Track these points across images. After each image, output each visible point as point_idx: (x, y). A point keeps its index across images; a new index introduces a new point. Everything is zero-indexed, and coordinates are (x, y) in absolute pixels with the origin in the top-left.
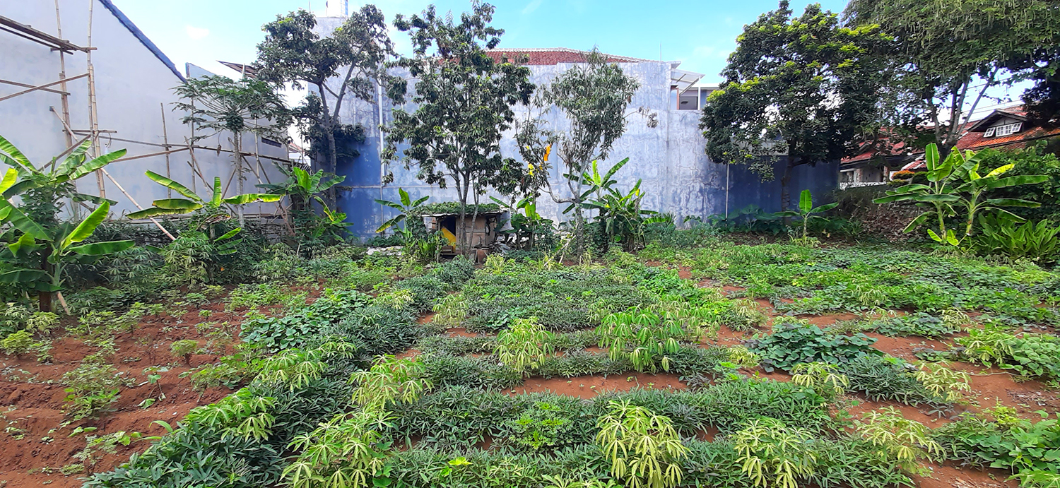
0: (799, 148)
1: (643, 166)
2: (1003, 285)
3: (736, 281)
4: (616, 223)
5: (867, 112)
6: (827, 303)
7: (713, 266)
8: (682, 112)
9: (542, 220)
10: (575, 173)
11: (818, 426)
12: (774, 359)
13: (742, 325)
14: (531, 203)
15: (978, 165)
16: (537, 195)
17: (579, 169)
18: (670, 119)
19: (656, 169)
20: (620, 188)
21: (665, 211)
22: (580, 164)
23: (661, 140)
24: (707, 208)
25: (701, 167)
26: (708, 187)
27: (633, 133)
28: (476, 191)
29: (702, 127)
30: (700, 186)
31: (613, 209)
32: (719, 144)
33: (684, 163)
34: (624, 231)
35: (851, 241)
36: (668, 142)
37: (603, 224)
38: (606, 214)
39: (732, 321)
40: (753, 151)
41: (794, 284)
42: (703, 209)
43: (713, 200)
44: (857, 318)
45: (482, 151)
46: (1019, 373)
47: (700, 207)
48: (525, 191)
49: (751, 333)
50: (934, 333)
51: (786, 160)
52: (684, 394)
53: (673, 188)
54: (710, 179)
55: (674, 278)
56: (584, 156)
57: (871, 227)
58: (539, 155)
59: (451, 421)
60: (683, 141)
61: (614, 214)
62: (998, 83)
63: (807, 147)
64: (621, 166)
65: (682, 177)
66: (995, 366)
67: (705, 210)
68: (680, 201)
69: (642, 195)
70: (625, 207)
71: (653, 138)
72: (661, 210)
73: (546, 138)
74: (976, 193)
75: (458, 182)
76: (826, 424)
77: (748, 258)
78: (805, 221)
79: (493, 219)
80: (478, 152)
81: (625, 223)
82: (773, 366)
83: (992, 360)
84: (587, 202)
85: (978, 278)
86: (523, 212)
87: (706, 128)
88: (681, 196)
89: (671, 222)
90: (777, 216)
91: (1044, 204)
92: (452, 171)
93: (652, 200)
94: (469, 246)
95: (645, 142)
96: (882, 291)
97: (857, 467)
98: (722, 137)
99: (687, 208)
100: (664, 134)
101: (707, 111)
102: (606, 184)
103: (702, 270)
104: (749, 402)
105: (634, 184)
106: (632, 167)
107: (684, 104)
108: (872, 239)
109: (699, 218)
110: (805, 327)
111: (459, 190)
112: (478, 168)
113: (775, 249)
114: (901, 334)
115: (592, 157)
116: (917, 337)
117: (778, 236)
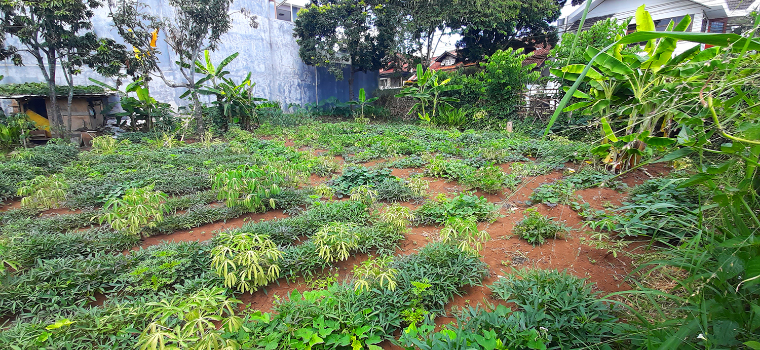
0: (357, 60)
1: (252, 62)
2: (445, 139)
3: (323, 146)
4: (232, 108)
5: (391, 41)
6: (371, 154)
7: (308, 137)
8: (279, 21)
9: (158, 104)
10: (186, 61)
11: (363, 222)
12: (343, 190)
13: (326, 173)
14: (143, 87)
15: (437, 78)
16: (148, 79)
17: (190, 57)
18: (271, 26)
19: (263, 66)
20: (234, 79)
21: (274, 99)
22: (191, 53)
23: (265, 42)
24: (304, 98)
25: (297, 67)
26: (303, 83)
27: (240, 33)
28: (67, 70)
29: (295, 36)
30: (298, 82)
31: (229, 95)
32: (308, 50)
33: (285, 62)
34: (241, 114)
35: (386, 120)
36: (271, 44)
37: (221, 108)
38: (224, 100)
39: (319, 170)
40: (330, 58)
41: (356, 145)
42: (301, 99)
43: (308, 93)
44: (386, 161)
45: (67, 27)
46: (448, 178)
47: (299, 96)
48: (132, 74)
49: (331, 177)
50: (418, 164)
51: (351, 67)
52: (284, 220)
53: (278, 82)
54: (305, 77)
55: (281, 146)
56: (193, 45)
57: (395, 112)
58: (143, 39)
59: (49, 293)
60: (283, 45)
61: (231, 100)
62: (446, 34)
63: (361, 60)
64: (232, 59)
65: (284, 74)
66: (440, 177)
67: (303, 100)
68: (284, 92)
69: (253, 85)
70: (239, 94)
71: (258, 39)
72: (270, 98)
73: (149, 23)
74: (436, 94)
75: (40, 59)
76: (368, 220)
77: (330, 131)
78: (363, 108)
79: (98, 102)
80: (62, 27)
81: (241, 108)
82: (343, 194)
83: (439, 174)
84: (203, 88)
85: (436, 137)
86: (134, 95)
87: (298, 37)
88: (285, 88)
89: (279, 108)
90: (347, 104)
91: (461, 100)
92: (30, 47)
93: (263, 90)
94: (67, 129)
95: (252, 42)
96: (398, 145)
97: (380, 237)
98: (309, 46)
99: (290, 98)
100: (267, 37)
101: (298, 23)
102: (220, 74)
103: (300, 140)
104: (325, 216)
105: (246, 76)
106: (243, 62)
107: (281, 15)
108: (394, 119)
109: (299, 105)
110: (358, 168)
111: (43, 68)
112: (66, 45)
113: (346, 125)
114: (405, 167)
115: (202, 48)
116: (411, 167)
117: (348, 118)
